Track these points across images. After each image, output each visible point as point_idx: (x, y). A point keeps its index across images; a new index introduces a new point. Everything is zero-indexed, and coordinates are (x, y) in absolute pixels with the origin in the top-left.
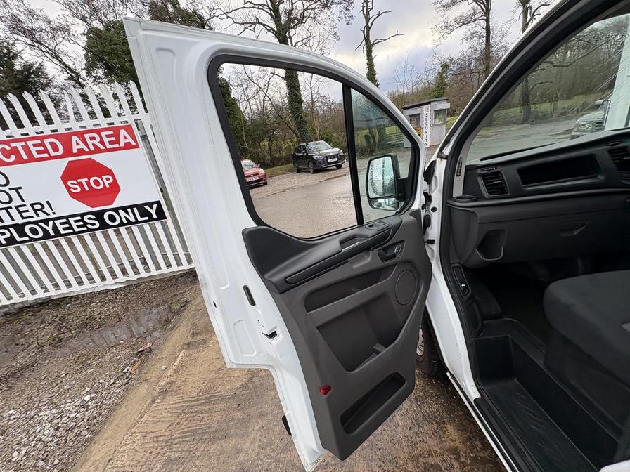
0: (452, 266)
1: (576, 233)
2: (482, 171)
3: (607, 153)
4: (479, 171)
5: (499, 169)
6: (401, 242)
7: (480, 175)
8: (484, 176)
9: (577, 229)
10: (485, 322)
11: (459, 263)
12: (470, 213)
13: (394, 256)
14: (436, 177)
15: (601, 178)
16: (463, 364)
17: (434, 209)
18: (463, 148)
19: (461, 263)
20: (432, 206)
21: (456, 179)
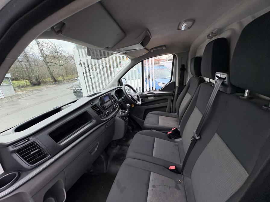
1: (96, 150)
3: (91, 109)
4: (11, 149)
5: (32, 139)
7: (14, 152)
9: (96, 147)
15: (94, 121)
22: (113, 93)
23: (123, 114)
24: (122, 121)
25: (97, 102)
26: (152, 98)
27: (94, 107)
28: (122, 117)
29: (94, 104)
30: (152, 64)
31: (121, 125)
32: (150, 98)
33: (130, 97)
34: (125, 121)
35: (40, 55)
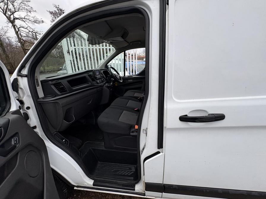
0: (53, 134)
1: (90, 102)
2: (51, 82)
3: (88, 76)
4: (50, 82)
5: (60, 81)
6: (16, 134)
7: (52, 84)
8: (54, 85)
10: (80, 150)
11: (56, 131)
12: (55, 103)
13: (14, 147)
14: (21, 88)
15: (90, 84)
16: (82, 175)
17: (28, 108)
18: (36, 71)
19: (57, 131)
20: (26, 106)
21: (37, 88)
22: (102, 72)
23: (109, 85)
24: (108, 89)
25: (91, 73)
26: (131, 80)
27: (90, 76)
28: (108, 87)
29: (89, 74)
30: (135, 59)
31: (107, 92)
32: (130, 81)
33: (114, 75)
34: (110, 90)
35: (17, 40)
